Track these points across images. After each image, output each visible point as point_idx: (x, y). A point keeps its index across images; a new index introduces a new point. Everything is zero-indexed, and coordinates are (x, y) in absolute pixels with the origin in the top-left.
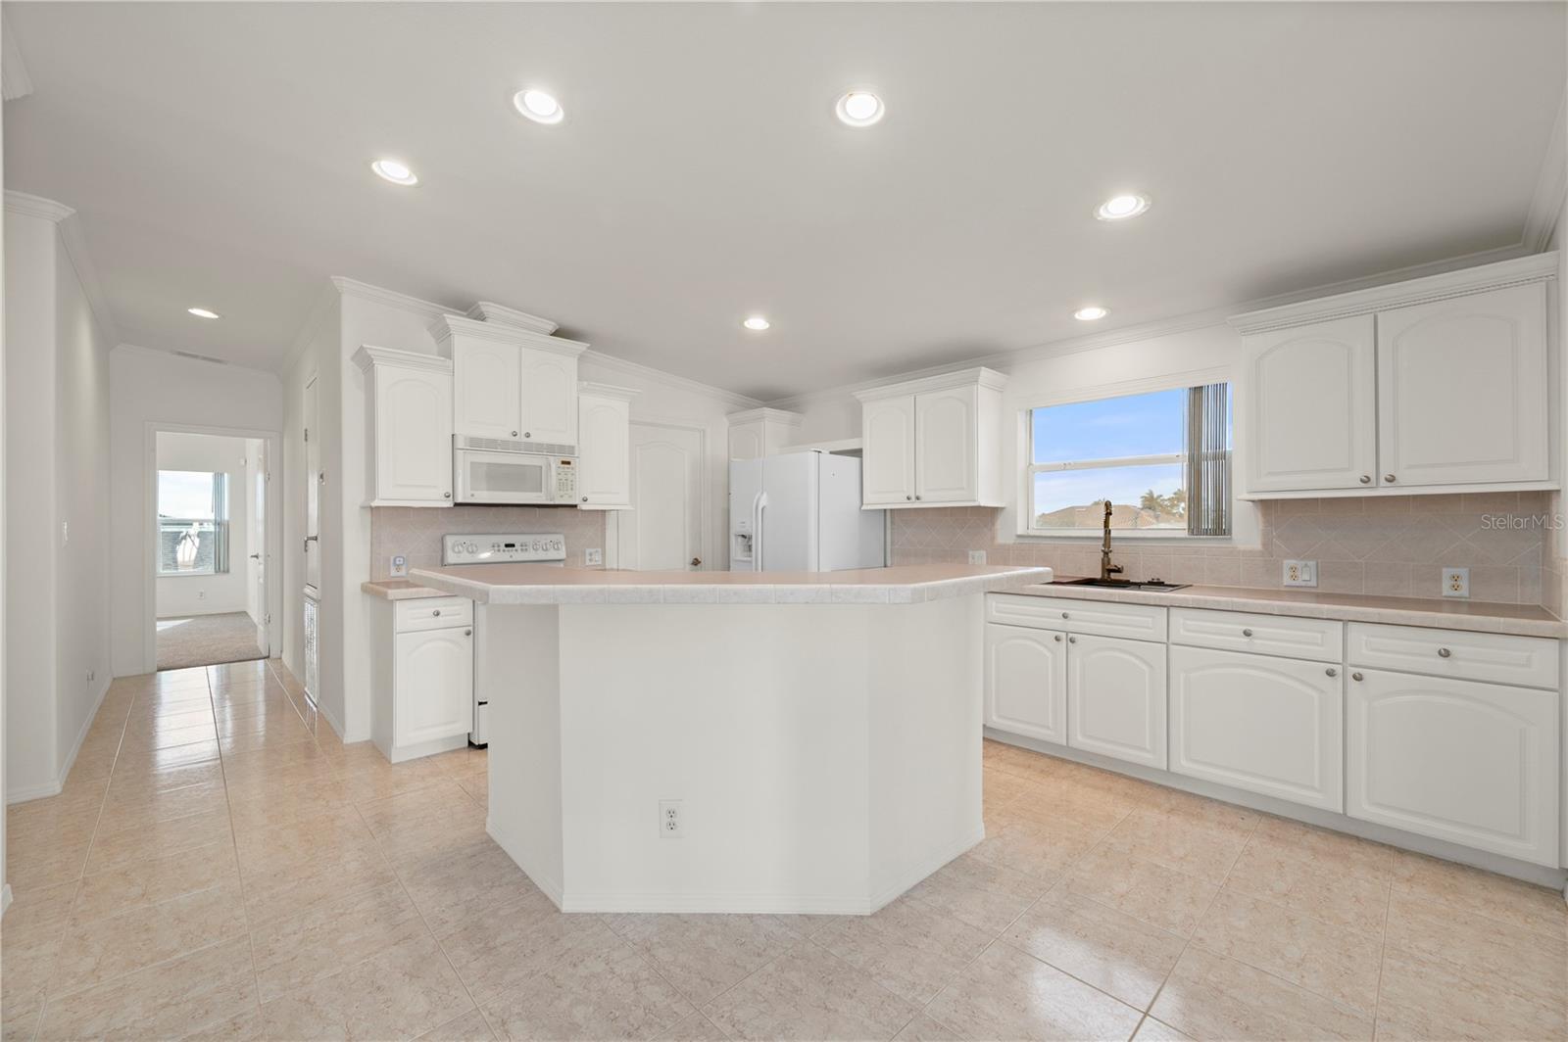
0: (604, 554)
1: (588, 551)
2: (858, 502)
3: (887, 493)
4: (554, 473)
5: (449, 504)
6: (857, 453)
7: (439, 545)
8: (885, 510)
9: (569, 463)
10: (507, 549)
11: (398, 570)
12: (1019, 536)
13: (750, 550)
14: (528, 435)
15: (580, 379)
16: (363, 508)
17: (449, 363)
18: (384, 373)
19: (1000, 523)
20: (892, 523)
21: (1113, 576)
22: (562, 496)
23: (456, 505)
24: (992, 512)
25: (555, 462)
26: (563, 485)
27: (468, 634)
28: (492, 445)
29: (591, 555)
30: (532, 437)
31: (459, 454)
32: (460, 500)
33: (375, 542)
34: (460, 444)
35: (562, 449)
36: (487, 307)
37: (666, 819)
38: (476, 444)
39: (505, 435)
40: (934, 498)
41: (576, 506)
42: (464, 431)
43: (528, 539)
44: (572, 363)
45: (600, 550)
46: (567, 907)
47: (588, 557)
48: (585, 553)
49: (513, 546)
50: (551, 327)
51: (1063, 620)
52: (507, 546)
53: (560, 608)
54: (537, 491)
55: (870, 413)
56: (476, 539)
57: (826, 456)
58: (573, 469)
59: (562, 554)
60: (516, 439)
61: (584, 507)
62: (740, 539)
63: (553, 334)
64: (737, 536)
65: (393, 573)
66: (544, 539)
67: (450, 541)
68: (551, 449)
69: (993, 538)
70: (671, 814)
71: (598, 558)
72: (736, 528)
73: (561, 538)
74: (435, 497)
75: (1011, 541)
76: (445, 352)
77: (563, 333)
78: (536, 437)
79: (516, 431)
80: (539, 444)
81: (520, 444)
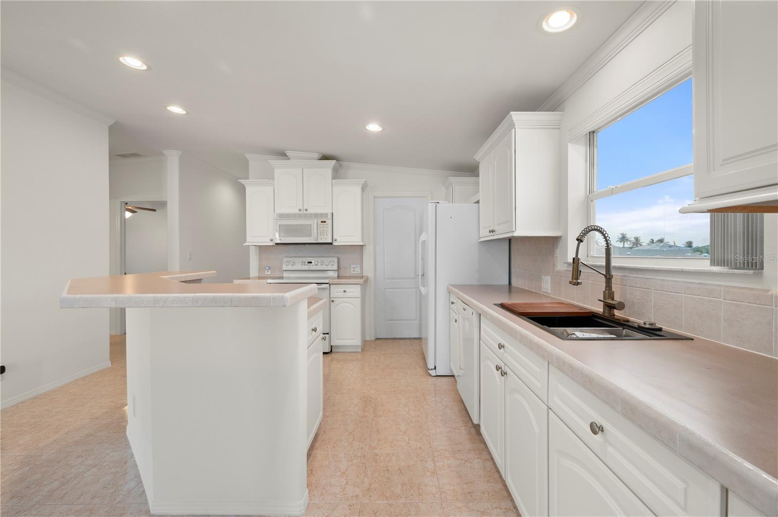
0: (362, 268)
1: (352, 266)
4: (317, 227)
5: (271, 244)
9: (325, 222)
10: (308, 264)
14: (306, 210)
15: (333, 178)
16: (255, 246)
17: (273, 181)
18: (249, 191)
22: (321, 239)
23: (276, 244)
24: (555, 240)
25: (318, 222)
28: (289, 216)
29: (354, 268)
30: (308, 211)
32: (277, 242)
33: (260, 259)
35: (322, 215)
36: (289, 153)
38: (283, 216)
39: (296, 211)
42: (279, 211)
43: (319, 259)
44: (329, 172)
45: (359, 266)
47: (352, 269)
48: (351, 268)
49: (311, 262)
50: (316, 156)
52: (309, 263)
54: (309, 237)
56: (293, 259)
58: (327, 225)
60: (301, 212)
63: (320, 159)
66: (326, 260)
68: (316, 215)
74: (268, 241)
76: (271, 177)
77: (325, 158)
78: (310, 211)
79: (301, 208)
80: (312, 214)
81: (303, 214)
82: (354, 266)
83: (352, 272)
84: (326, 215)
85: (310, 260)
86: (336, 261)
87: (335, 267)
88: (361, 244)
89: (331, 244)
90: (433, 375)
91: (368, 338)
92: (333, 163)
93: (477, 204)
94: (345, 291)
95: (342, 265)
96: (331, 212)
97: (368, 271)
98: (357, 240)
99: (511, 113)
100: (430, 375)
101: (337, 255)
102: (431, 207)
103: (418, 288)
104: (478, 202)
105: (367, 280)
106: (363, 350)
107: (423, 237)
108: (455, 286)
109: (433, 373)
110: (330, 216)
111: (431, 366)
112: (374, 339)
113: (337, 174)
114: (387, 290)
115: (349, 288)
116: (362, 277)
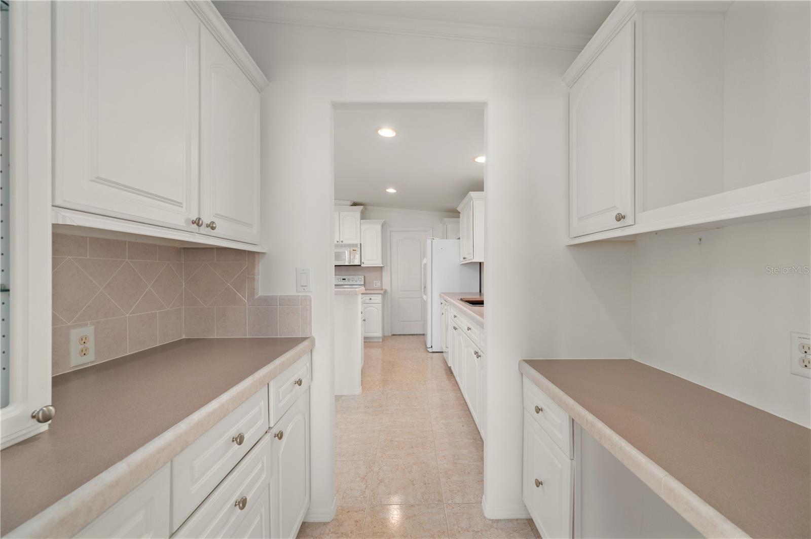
0: (382, 283)
1: (375, 282)
9: (355, 250)
14: (342, 242)
15: (361, 219)
22: (352, 262)
25: (351, 250)
35: (353, 245)
43: (351, 277)
44: (358, 215)
45: (379, 282)
47: (375, 284)
50: (349, 203)
52: (343, 279)
58: (357, 252)
61: (363, 265)
63: (352, 205)
66: (356, 277)
68: (349, 246)
71: (379, 285)
77: (355, 204)
78: (345, 242)
79: (338, 240)
80: (346, 244)
81: (340, 245)
82: (376, 282)
83: (375, 286)
84: (356, 245)
85: (344, 277)
86: (363, 279)
87: (362, 283)
88: (382, 266)
89: (360, 266)
90: (430, 351)
91: (386, 334)
92: (361, 208)
93: (458, 240)
94: (370, 299)
95: (366, 281)
96: (360, 243)
97: (386, 286)
98: (378, 263)
99: (470, 192)
100: (429, 352)
101: (364, 274)
102: (429, 241)
103: (422, 298)
104: (459, 239)
105: (385, 292)
106: (383, 341)
107: (424, 261)
108: (444, 293)
109: (430, 350)
110: (359, 246)
111: (429, 346)
112: (390, 335)
113: (363, 217)
114: (400, 299)
115: (374, 297)
116: (382, 289)
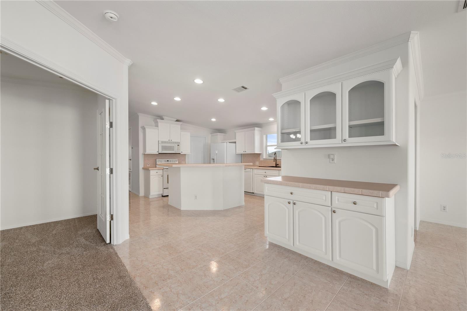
2: (235, 152)
3: (240, 151)
4: (176, 147)
5: (158, 153)
6: (235, 142)
7: (155, 161)
8: (241, 154)
11: (148, 165)
12: (264, 159)
13: (214, 162)
14: (171, 140)
15: (181, 129)
16: (142, 154)
17: (158, 128)
18: (147, 130)
19: (261, 157)
20: (243, 156)
21: (277, 166)
22: (177, 152)
24: (260, 154)
25: (176, 145)
26: (178, 149)
27: (162, 176)
28: (165, 142)
30: (172, 141)
31: (160, 144)
32: (160, 153)
33: (144, 160)
34: (160, 142)
35: (178, 143)
36: (164, 117)
37: (195, 197)
38: (162, 142)
39: (167, 140)
40: (248, 152)
41: (180, 153)
42: (161, 140)
43: (170, 160)
44: (179, 127)
46: (182, 209)
49: (168, 161)
50: (175, 120)
51: (265, 173)
53: (181, 168)
54: (173, 151)
55: (237, 135)
56: (162, 160)
57: (228, 143)
58: (180, 146)
59: (177, 162)
61: (182, 153)
62: (213, 160)
64: (212, 159)
65: (147, 166)
66: (174, 160)
67: (157, 160)
68: (176, 143)
69: (260, 159)
70: (196, 196)
72: (212, 158)
73: (177, 159)
74: (155, 152)
75: (263, 160)
76: (157, 126)
78: (173, 141)
79: (169, 139)
81: (170, 142)
85: (168, 160)
101: (180, 158)
